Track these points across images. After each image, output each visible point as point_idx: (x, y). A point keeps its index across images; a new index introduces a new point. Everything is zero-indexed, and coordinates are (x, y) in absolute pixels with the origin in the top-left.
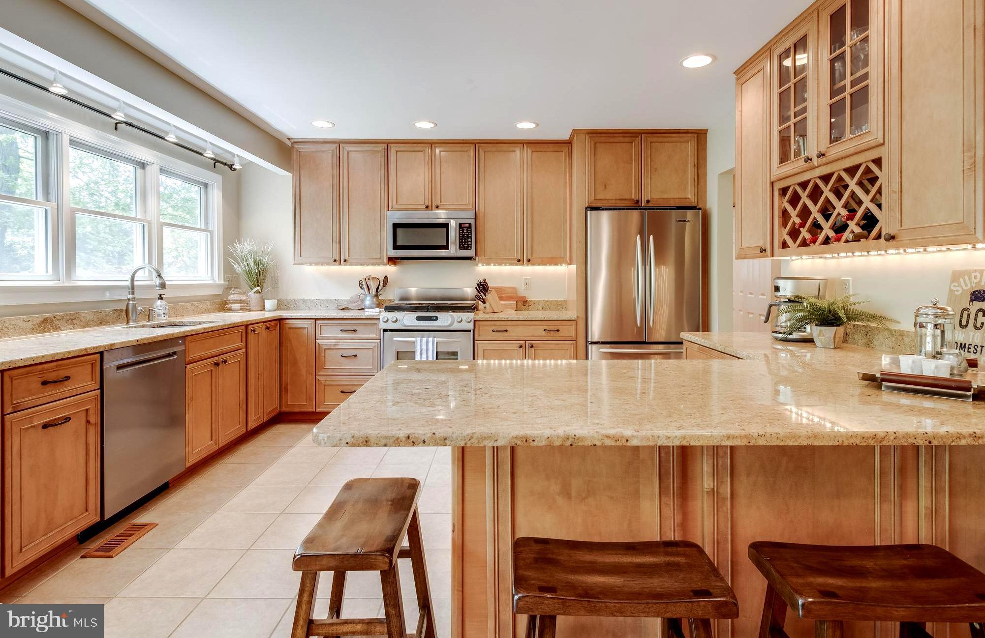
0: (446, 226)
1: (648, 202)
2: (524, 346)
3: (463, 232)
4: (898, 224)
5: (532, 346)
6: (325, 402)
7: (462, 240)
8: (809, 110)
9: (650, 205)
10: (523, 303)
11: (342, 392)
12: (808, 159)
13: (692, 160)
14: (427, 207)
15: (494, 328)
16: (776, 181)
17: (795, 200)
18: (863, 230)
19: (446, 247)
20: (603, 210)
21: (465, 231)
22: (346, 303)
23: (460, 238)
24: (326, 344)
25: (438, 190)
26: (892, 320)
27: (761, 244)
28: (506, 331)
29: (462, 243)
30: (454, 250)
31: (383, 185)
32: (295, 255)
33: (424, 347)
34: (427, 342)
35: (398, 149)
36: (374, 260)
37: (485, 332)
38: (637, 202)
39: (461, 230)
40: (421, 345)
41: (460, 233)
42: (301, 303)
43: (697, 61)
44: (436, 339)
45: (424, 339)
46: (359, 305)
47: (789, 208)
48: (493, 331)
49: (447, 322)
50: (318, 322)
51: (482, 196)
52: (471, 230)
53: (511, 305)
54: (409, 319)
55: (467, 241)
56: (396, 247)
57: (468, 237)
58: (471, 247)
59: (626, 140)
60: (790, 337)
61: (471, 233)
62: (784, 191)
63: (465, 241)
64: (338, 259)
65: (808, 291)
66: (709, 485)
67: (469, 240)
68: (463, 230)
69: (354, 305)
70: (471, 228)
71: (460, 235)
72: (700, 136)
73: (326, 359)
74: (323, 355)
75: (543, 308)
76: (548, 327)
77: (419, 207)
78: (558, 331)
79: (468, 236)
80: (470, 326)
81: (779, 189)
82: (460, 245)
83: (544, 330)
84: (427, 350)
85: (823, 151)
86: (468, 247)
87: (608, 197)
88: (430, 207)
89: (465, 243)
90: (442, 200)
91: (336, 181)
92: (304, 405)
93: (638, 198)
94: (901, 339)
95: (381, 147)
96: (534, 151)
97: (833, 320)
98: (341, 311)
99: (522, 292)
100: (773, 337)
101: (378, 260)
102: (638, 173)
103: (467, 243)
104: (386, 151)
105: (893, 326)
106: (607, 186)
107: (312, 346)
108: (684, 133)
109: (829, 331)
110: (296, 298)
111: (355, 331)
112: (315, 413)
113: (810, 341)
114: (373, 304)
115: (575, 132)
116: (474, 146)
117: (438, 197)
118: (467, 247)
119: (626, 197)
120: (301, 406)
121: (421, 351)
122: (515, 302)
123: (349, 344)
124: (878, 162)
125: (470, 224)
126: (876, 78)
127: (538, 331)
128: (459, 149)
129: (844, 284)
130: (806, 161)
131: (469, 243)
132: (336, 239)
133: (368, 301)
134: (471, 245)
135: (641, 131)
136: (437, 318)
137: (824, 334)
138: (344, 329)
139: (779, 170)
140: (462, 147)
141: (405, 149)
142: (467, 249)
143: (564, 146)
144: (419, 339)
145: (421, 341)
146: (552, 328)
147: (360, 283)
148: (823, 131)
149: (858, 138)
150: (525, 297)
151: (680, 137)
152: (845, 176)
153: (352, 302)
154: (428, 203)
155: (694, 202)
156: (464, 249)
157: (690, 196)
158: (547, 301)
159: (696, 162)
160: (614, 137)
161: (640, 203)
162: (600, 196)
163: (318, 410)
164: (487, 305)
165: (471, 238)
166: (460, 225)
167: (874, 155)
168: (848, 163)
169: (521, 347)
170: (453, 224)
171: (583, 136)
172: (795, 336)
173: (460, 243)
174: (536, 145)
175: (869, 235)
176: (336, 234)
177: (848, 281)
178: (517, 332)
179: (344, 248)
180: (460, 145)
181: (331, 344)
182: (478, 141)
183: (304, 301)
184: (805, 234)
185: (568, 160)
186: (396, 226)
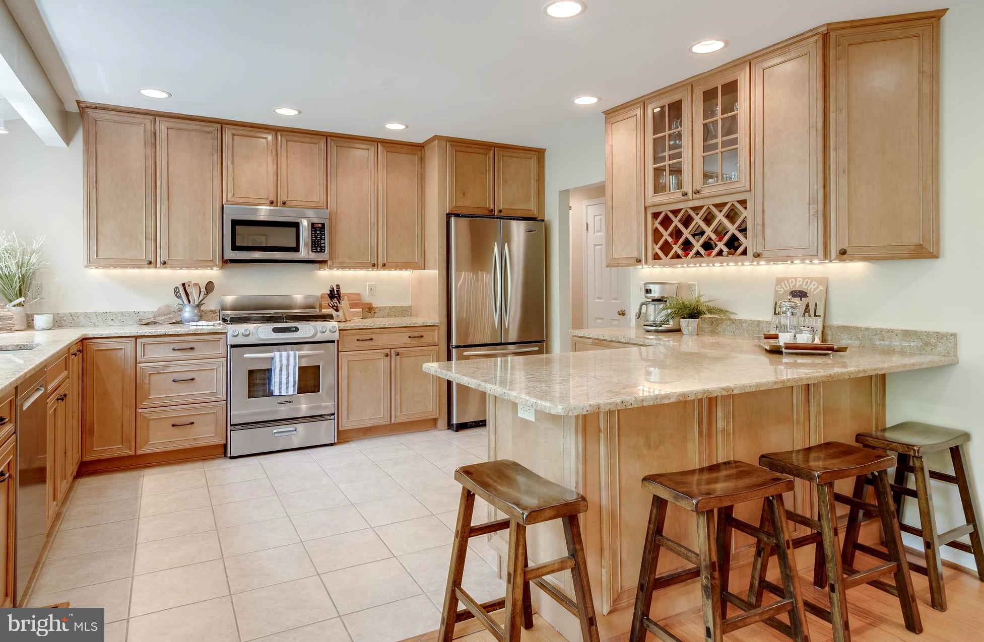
0: (296, 225)
1: (500, 211)
2: (389, 354)
3: (316, 233)
4: (762, 246)
5: (398, 354)
6: (149, 442)
7: (315, 241)
8: (684, 155)
9: (502, 214)
10: (369, 310)
11: (173, 425)
12: (685, 194)
13: (534, 176)
14: (272, 203)
15: (358, 337)
16: (650, 207)
17: (666, 222)
18: (729, 249)
19: (296, 249)
20: (462, 217)
21: (318, 232)
22: (151, 316)
23: (312, 240)
24: (153, 367)
25: (285, 184)
26: (732, 313)
27: (635, 255)
28: (371, 339)
29: (315, 245)
30: (305, 252)
31: (215, 174)
32: (89, 255)
33: (284, 362)
34: (288, 356)
35: (235, 132)
36: (203, 263)
37: (351, 342)
38: (492, 211)
39: (313, 231)
40: (281, 361)
41: (312, 233)
42: (81, 318)
43: (586, 101)
44: (297, 352)
45: (284, 354)
46: (171, 318)
47: (661, 229)
48: (358, 340)
49: (310, 334)
50: (139, 340)
51: (334, 194)
52: (324, 231)
53: (357, 312)
54: (264, 332)
55: (321, 243)
56: (235, 248)
57: (321, 239)
58: (325, 250)
59: (482, 151)
60: (661, 328)
61: (324, 234)
62: (656, 215)
63: (318, 243)
64: (153, 260)
65: (669, 292)
66: (722, 426)
67: (323, 241)
68: (316, 231)
69: (164, 318)
70: (324, 229)
71: (312, 236)
72: (540, 153)
73: (151, 387)
74: (147, 381)
75: (389, 315)
76: (412, 333)
77: (262, 201)
78: (422, 337)
79: (321, 237)
80: (336, 336)
81: (652, 213)
82: (312, 247)
83: (409, 337)
84: (288, 365)
85: (698, 188)
86: (322, 250)
87: (466, 205)
88: (275, 203)
89: (318, 245)
90: (289, 195)
91: (150, 163)
92: (119, 449)
93: (492, 207)
94: (740, 325)
95: (214, 127)
96: (389, 152)
97: (696, 313)
98: (144, 327)
99: (367, 298)
100: (644, 329)
101: (209, 263)
102: (492, 182)
103: (320, 245)
104: (219, 132)
105: (733, 317)
106: (466, 194)
107: (130, 371)
108: (528, 150)
109: (694, 322)
110: (73, 311)
111: (192, 349)
112: (136, 456)
113: (679, 330)
114: (195, 316)
115: (436, 137)
116: (325, 139)
117: (285, 191)
118: (320, 249)
119: (481, 206)
120: (114, 450)
121: (281, 367)
122: (361, 309)
123: (183, 365)
124: (743, 203)
125: (323, 225)
126: (744, 145)
127: (403, 339)
128: (308, 140)
129: (690, 287)
130: (683, 195)
131: (323, 245)
132: (151, 236)
133: (188, 313)
134: (325, 247)
135: (494, 144)
136: (297, 330)
137: (688, 325)
138: (177, 348)
139: (652, 199)
140: (311, 138)
141: (241, 132)
142: (321, 252)
143: (417, 149)
144: (277, 354)
145: (281, 356)
146: (416, 334)
147: (175, 290)
148: (698, 175)
149: (729, 185)
150: (370, 304)
151: (524, 153)
152: (713, 209)
153: (160, 315)
154: (274, 199)
155: (535, 213)
156: (317, 252)
157: (532, 207)
158: (393, 307)
159: (537, 178)
160: (471, 147)
161: (493, 212)
162: (460, 204)
163: (139, 452)
164: (340, 313)
165: (325, 240)
166: (313, 224)
167: (741, 197)
168: (718, 201)
169: (387, 355)
170: (305, 223)
171: (443, 143)
172: (664, 327)
173: (312, 245)
174: (391, 145)
175: (735, 252)
176: (151, 230)
177: (695, 285)
178: (382, 340)
179: (161, 247)
180: (310, 136)
181: (158, 367)
182: (330, 134)
183: (86, 315)
184: (677, 249)
185: (421, 165)
186: (235, 223)
